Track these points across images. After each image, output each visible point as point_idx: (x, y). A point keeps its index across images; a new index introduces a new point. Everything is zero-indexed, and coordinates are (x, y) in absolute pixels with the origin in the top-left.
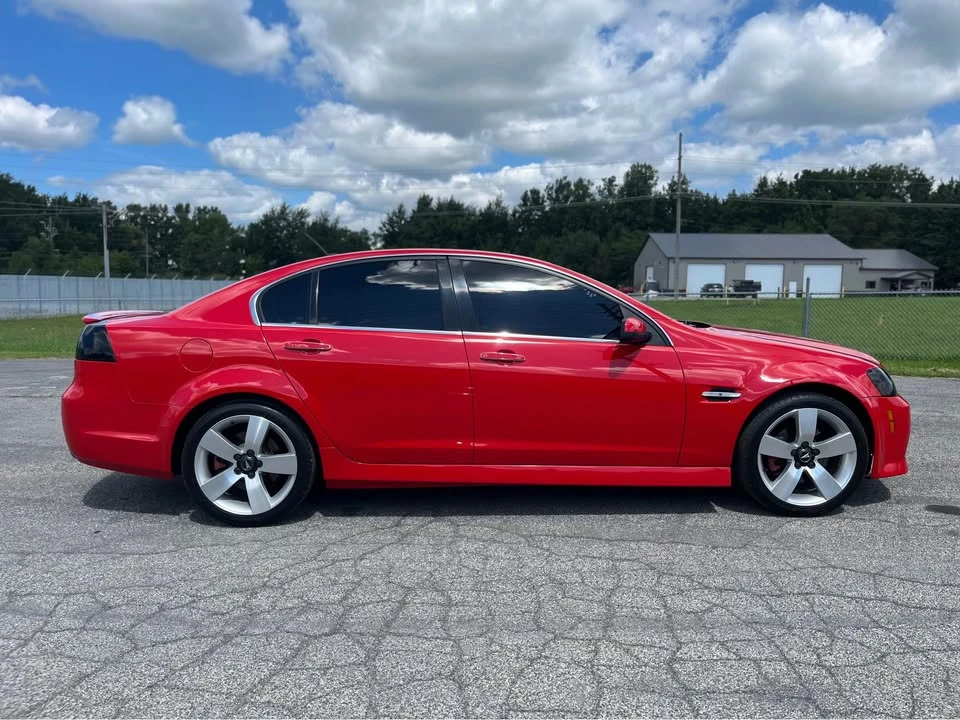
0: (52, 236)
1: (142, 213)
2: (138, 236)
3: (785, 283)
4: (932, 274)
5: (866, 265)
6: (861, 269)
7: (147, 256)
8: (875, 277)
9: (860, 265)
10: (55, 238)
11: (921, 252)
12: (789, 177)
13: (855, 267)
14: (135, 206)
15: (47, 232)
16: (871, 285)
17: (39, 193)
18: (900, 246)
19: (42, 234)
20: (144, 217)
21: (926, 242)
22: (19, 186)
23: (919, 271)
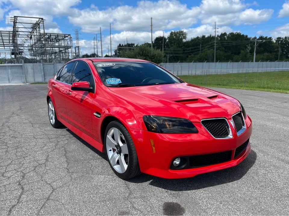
0: (249, 50)
1: (281, 40)
2: (278, 48)
7: (279, 54)
10: (250, 50)
14: (279, 38)
15: (248, 49)
17: (249, 37)
19: (247, 49)
20: (282, 41)
22: (243, 35)
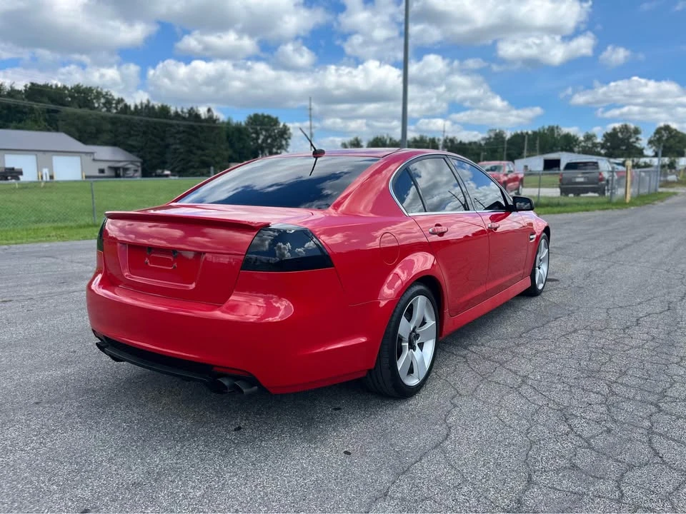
3: (39, 169)
4: (139, 164)
5: (96, 157)
6: (94, 160)
8: (104, 166)
9: (92, 158)
11: (129, 149)
12: (20, 86)
13: (89, 158)
16: (102, 171)
18: (114, 144)
21: (130, 142)
23: (132, 162)
